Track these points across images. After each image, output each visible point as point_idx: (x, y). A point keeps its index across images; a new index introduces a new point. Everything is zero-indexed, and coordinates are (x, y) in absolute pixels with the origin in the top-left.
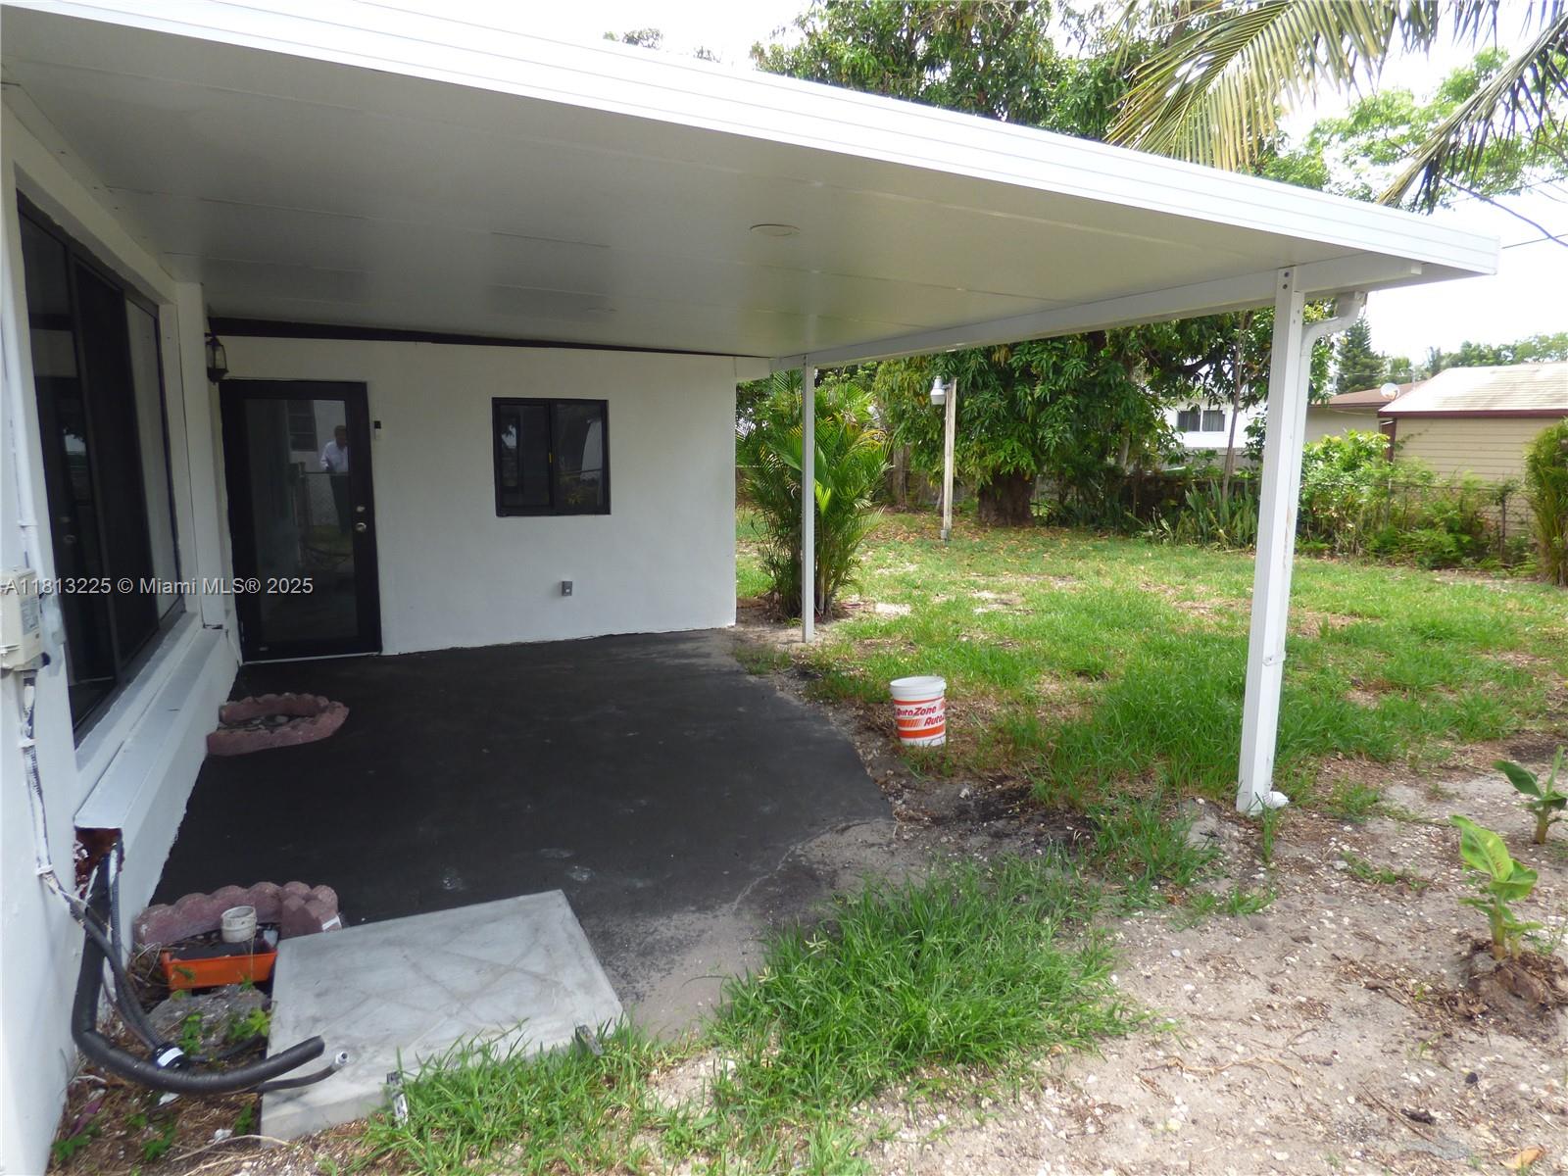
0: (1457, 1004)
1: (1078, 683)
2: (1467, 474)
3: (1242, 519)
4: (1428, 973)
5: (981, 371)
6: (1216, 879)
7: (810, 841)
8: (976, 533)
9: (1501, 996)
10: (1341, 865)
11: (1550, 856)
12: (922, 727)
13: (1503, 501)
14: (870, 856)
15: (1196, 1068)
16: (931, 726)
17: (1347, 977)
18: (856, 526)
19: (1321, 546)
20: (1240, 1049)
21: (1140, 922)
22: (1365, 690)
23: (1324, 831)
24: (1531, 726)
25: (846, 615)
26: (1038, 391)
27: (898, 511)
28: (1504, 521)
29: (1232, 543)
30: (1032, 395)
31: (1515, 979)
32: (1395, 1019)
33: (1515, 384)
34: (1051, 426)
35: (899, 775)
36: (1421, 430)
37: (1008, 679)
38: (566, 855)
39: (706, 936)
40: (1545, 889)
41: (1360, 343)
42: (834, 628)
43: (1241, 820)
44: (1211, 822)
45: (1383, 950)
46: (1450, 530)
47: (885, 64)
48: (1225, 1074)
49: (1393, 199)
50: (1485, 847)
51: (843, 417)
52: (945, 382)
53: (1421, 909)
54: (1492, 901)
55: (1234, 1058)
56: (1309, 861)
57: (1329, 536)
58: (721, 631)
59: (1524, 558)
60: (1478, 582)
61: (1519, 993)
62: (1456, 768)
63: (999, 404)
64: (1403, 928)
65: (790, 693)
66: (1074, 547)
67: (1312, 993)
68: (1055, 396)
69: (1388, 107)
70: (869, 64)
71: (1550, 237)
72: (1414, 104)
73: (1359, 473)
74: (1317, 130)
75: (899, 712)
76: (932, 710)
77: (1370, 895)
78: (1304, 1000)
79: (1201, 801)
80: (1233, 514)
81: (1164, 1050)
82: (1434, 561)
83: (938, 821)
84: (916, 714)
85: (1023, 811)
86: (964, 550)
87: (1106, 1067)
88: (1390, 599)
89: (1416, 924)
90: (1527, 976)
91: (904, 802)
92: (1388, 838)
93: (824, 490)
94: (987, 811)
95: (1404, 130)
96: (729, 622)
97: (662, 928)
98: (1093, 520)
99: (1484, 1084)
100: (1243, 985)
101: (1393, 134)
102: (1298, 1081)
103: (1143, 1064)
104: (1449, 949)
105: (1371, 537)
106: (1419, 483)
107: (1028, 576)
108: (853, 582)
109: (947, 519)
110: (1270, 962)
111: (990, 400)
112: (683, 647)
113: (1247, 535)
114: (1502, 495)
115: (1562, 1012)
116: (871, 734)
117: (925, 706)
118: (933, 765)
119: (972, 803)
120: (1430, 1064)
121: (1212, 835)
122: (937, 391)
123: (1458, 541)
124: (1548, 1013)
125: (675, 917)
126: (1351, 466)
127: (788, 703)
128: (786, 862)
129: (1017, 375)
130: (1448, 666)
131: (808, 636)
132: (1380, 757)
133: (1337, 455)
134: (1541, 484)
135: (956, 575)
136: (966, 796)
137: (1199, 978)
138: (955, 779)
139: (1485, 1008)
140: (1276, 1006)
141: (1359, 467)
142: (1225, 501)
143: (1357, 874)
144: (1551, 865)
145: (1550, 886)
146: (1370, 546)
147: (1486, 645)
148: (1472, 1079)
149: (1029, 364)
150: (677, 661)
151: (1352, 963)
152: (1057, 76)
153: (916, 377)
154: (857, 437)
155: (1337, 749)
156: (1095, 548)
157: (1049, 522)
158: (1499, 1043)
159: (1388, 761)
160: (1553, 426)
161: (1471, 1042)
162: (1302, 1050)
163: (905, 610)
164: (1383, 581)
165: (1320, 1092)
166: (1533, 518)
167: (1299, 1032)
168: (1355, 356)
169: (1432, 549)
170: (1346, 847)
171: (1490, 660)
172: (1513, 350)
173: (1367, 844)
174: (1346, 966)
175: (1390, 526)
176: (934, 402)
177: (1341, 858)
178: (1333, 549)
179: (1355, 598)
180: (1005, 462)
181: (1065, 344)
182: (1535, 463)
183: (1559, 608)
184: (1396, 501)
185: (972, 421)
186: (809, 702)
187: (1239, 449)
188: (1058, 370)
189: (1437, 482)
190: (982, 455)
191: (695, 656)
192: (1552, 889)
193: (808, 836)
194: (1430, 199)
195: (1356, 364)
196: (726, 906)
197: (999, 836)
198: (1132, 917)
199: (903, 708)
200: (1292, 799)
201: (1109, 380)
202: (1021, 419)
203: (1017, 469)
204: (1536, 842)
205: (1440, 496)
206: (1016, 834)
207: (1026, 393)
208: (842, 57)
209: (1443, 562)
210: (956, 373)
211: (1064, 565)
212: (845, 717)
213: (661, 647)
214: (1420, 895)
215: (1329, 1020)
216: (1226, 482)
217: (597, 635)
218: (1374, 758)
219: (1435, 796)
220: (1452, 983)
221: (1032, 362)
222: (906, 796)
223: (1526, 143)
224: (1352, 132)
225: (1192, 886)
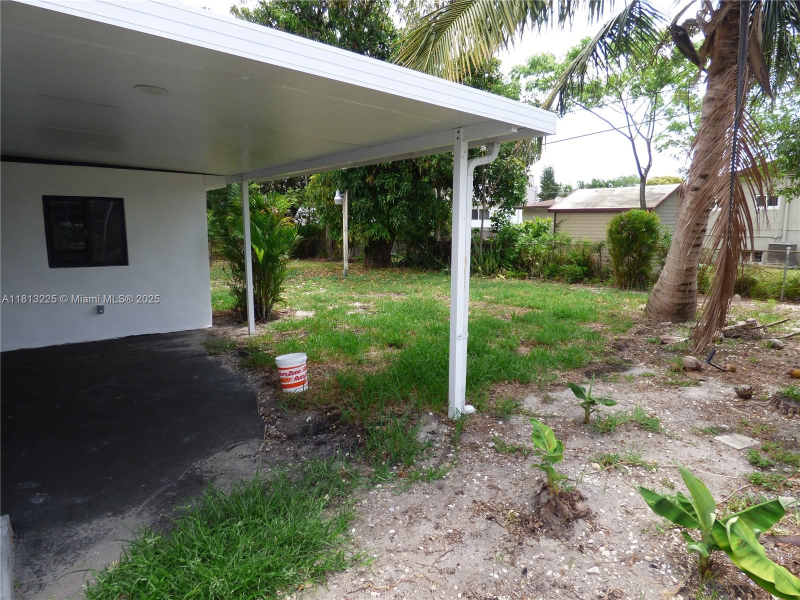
0: (529, 524)
1: (389, 350)
2: (585, 238)
3: (489, 262)
4: (519, 505)
5: (360, 188)
6: (428, 459)
7: (206, 459)
8: (363, 272)
9: (550, 517)
10: (491, 444)
11: (590, 429)
12: (293, 382)
13: (600, 251)
14: (241, 465)
15: (380, 587)
16: (298, 381)
17: (478, 513)
18: (283, 270)
19: (525, 274)
20: (407, 570)
21: (378, 491)
22: (527, 346)
23: (489, 425)
24: (597, 360)
25: (277, 318)
26: (388, 197)
27: (328, 261)
28: (601, 260)
29: (485, 273)
30: (386, 200)
31: (556, 506)
32: (496, 537)
33: (605, 197)
34: (396, 216)
35: (277, 411)
36: (566, 218)
37: (352, 350)
38: (34, 485)
39: (111, 533)
40: (584, 448)
41: (550, 179)
42: (269, 326)
43: (451, 423)
44: (434, 425)
45: (500, 493)
46: (579, 265)
47: (304, 23)
48: (395, 589)
49: (548, 107)
50: (544, 435)
51: (271, 210)
52: (341, 193)
53: (524, 467)
54: (547, 464)
55: (403, 576)
56: (477, 444)
57: (528, 270)
58: (203, 330)
59: (610, 277)
60: (589, 289)
61: (557, 513)
62: (559, 384)
63: (370, 204)
64: (513, 479)
65: (229, 364)
66: (408, 277)
67: (455, 527)
68: (397, 200)
69: (545, 62)
70: (294, 22)
71: (615, 128)
72: (556, 61)
73: (540, 238)
74: (514, 70)
75: (281, 374)
76: (299, 372)
77: (503, 461)
78: (451, 531)
79: (431, 414)
80: (485, 260)
81: (365, 577)
82: (572, 280)
83: (291, 437)
84: (289, 375)
85: (337, 427)
86: (352, 280)
87: (329, 595)
88: (547, 299)
89: (520, 476)
90: (562, 504)
91: (275, 427)
92: (518, 427)
93: (260, 251)
94: (319, 428)
95: (552, 74)
96: (208, 325)
97: (81, 532)
98: (422, 264)
99: (530, 574)
100: (422, 526)
101: (547, 76)
102: (433, 587)
103: (350, 589)
104: (532, 489)
105: (546, 268)
106: (566, 243)
107: (382, 293)
108: (281, 300)
109: (346, 264)
110: (441, 509)
111: (365, 202)
112: (176, 341)
113: (491, 270)
114: (599, 249)
115: (577, 522)
116: (269, 387)
117: (293, 370)
118: (297, 403)
119: (311, 425)
120: (507, 564)
121: (433, 433)
122: (337, 197)
123: (583, 270)
124: (570, 524)
125: (94, 522)
126: (537, 235)
127: (227, 371)
128: (187, 473)
129: (378, 190)
130: (565, 331)
131: (252, 331)
132: (524, 382)
133: (531, 230)
134: (613, 243)
135: (344, 295)
136: (310, 421)
137: (400, 524)
138: (307, 411)
139: (542, 524)
140: (433, 539)
141: (541, 235)
142: (481, 253)
143: (500, 449)
144: (590, 435)
145: (587, 447)
146: (546, 273)
147: (584, 320)
148: (525, 572)
149: (383, 184)
150: (168, 350)
151: (483, 504)
152: (394, 37)
153: (327, 190)
154: (279, 221)
155: (506, 379)
156: (419, 278)
157: (399, 265)
158: (545, 544)
159: (528, 383)
160: (617, 215)
161: (532, 546)
162: (441, 566)
163: (311, 314)
164: (547, 290)
165: (444, 592)
166: (611, 259)
167: (443, 553)
168: (548, 185)
169: (572, 274)
170: (497, 434)
171: (585, 327)
172: (613, 182)
173: (508, 431)
174: (479, 506)
175: (554, 264)
176: (336, 203)
177: (493, 441)
178: (530, 275)
179: (533, 299)
180: (374, 235)
181: (400, 174)
182: (610, 231)
183: (619, 300)
184: (556, 251)
185: (357, 213)
186: (240, 370)
187: (487, 228)
188: (398, 187)
189: (573, 242)
190: (363, 231)
191: (182, 346)
192: (587, 449)
193: (207, 455)
194: (563, 108)
195: (548, 188)
196: (134, 509)
197: (319, 444)
198: (375, 489)
199: (282, 372)
200: (478, 408)
201: (423, 193)
202: (382, 212)
203: (381, 238)
204: (585, 423)
205: (574, 249)
206: (330, 442)
207: (383, 199)
208: (279, 17)
209: (576, 280)
210: (347, 188)
211: (401, 287)
212: (257, 378)
213: (161, 342)
214: (525, 459)
215: (462, 542)
216: (481, 244)
217: (123, 336)
218: (521, 383)
219: (546, 401)
220: (529, 511)
221: (385, 183)
222: (278, 423)
223: (603, 84)
224: (529, 73)
225: (414, 465)
